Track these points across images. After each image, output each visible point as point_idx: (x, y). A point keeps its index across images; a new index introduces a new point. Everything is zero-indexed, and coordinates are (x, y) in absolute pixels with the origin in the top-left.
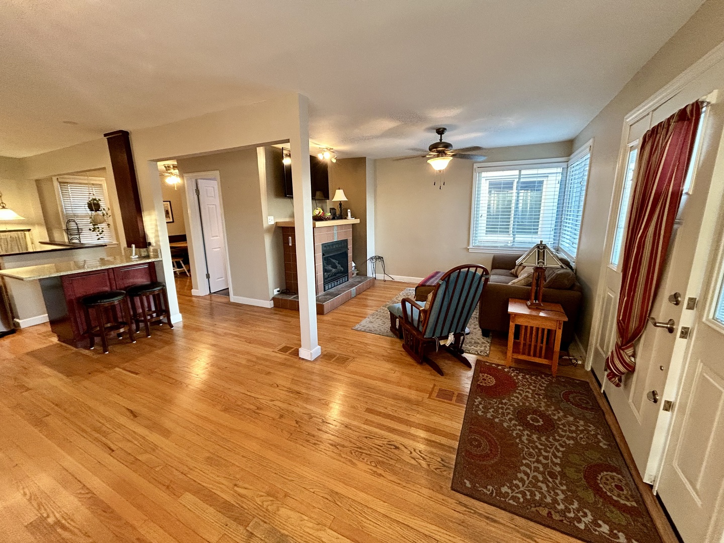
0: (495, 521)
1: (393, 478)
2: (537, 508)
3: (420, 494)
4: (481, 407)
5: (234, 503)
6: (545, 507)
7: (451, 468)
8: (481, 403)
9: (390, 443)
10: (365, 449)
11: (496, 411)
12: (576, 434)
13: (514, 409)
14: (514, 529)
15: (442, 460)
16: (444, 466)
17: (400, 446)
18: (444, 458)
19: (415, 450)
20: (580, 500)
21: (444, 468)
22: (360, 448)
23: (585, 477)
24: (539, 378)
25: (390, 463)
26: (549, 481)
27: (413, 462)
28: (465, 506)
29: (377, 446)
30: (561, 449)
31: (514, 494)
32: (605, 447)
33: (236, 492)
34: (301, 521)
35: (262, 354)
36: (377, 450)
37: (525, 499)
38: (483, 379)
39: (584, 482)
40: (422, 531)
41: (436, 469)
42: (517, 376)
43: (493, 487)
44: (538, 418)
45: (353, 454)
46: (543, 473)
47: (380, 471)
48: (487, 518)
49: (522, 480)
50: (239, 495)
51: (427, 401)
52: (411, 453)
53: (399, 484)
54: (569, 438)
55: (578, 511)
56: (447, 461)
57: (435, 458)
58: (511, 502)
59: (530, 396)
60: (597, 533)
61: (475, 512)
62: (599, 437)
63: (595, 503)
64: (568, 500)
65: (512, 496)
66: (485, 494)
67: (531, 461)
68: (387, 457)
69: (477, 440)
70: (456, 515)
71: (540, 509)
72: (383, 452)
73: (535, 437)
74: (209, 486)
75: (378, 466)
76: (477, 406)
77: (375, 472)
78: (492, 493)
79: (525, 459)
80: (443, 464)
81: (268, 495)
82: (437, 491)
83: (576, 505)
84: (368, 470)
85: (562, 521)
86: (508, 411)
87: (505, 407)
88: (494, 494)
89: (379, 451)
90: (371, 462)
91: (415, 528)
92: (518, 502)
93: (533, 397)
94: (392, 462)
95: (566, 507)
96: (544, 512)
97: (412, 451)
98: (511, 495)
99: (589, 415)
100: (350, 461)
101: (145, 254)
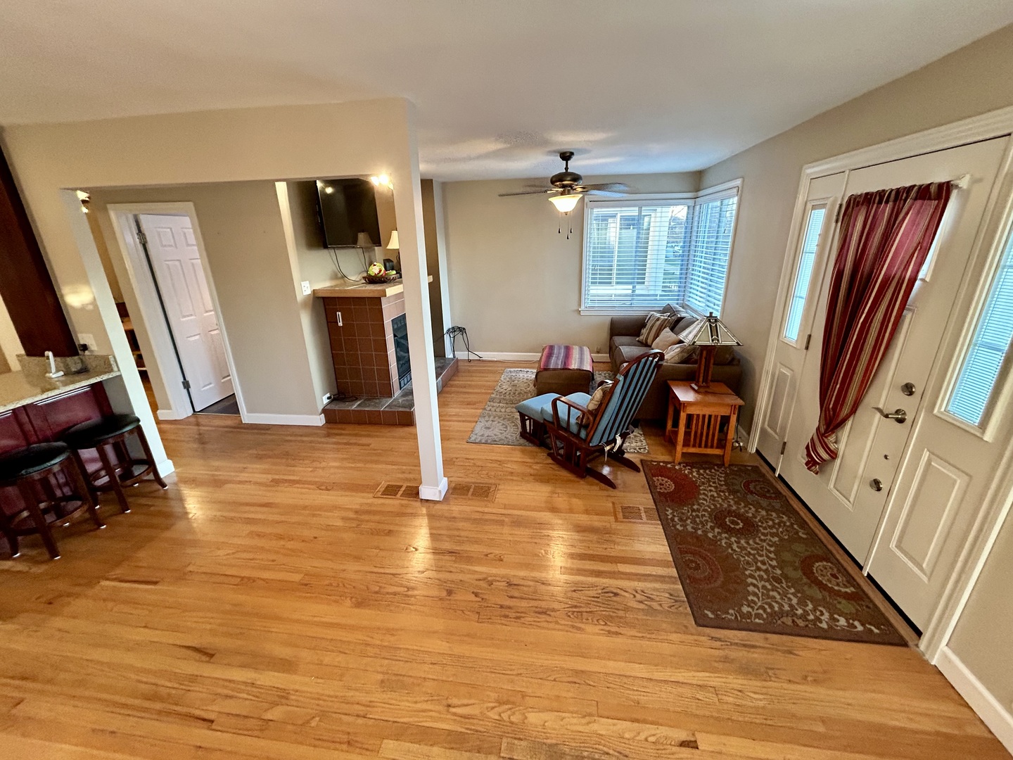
0: (753, 647)
1: (633, 633)
2: (782, 620)
3: (670, 642)
4: (676, 519)
5: (463, 730)
6: (787, 616)
7: (683, 602)
8: (674, 516)
9: (605, 591)
10: (581, 607)
11: (694, 522)
12: (775, 528)
13: (709, 514)
14: (773, 649)
15: (671, 595)
16: (676, 601)
17: (619, 591)
18: (672, 592)
19: (637, 592)
20: (812, 600)
21: (678, 604)
22: (576, 607)
23: (804, 574)
24: (713, 471)
25: (619, 615)
26: (778, 588)
27: (641, 606)
28: (719, 640)
29: (593, 599)
30: (772, 549)
31: (755, 611)
32: (804, 536)
33: (455, 714)
34: (562, 720)
35: (361, 505)
36: (596, 604)
37: (767, 613)
38: (660, 484)
39: (805, 580)
40: (695, 682)
41: (670, 607)
42: (691, 473)
43: (734, 609)
44: (735, 519)
45: (572, 616)
46: (768, 580)
47: (614, 629)
48: (745, 646)
49: (755, 594)
50: (461, 717)
51: (614, 525)
52: (635, 596)
53: (643, 637)
54: (773, 535)
55: (815, 610)
56: (676, 595)
57: (662, 594)
58: (757, 620)
59: (716, 495)
60: (839, 628)
61: (731, 644)
62: (795, 526)
63: (824, 598)
64: (802, 603)
65: (755, 614)
66: (730, 620)
67: (752, 571)
68: (611, 608)
69: (692, 561)
70: (717, 653)
71: (784, 619)
72: (603, 604)
73: (743, 542)
74: (411, 719)
75: (608, 623)
76: (672, 520)
77: (609, 632)
78: (736, 617)
79: (746, 569)
80: (674, 600)
81: (499, 703)
82: (685, 633)
83: (810, 606)
84: (601, 632)
85: (807, 626)
86: (704, 518)
87: (700, 514)
88: (739, 618)
89: (598, 605)
90: (598, 620)
91: (685, 681)
92: (764, 620)
93: (719, 496)
94: (621, 613)
95: (804, 610)
96: (788, 621)
97: (634, 593)
98: (753, 613)
99: (777, 505)
100: (573, 627)
101: (79, 366)
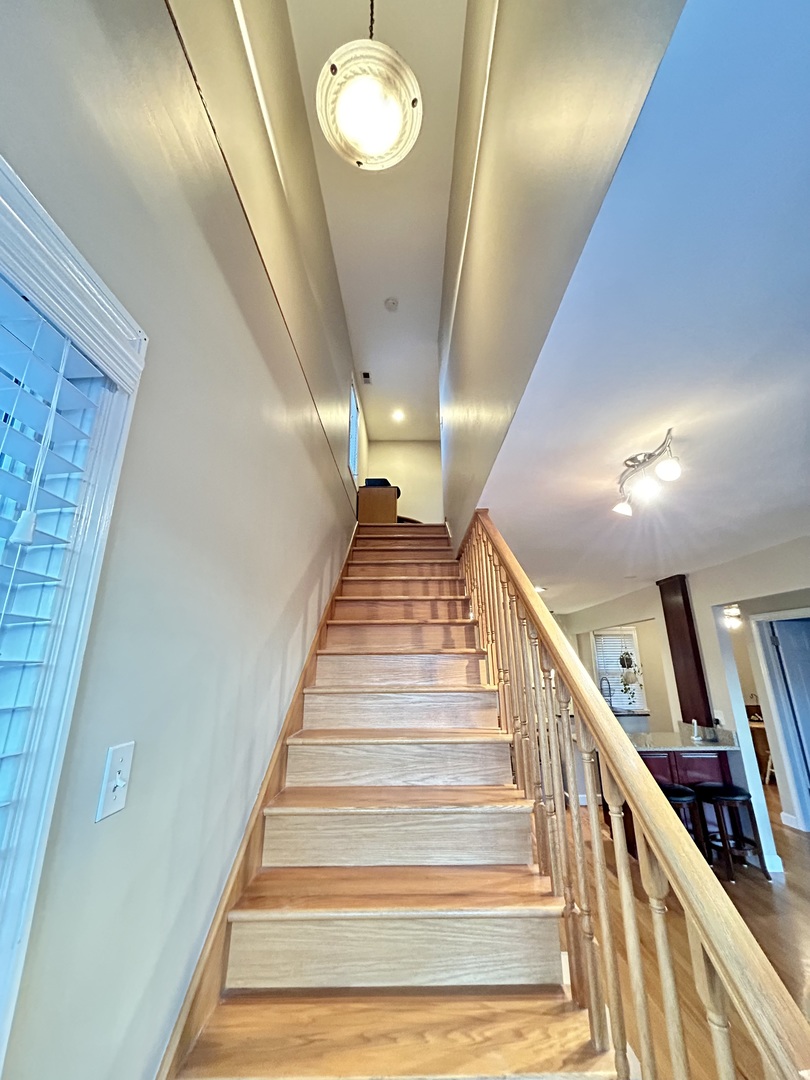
101: (713, 736)
